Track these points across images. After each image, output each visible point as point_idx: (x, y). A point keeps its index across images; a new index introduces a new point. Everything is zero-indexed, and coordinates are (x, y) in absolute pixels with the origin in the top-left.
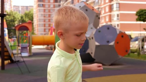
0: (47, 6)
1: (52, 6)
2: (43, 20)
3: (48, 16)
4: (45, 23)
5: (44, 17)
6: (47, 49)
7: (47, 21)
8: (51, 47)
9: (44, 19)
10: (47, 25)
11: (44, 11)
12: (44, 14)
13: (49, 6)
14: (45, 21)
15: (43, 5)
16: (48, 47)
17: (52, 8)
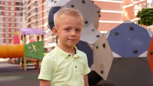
0: (7, 14)
1: (13, 14)
2: (3, 30)
3: (8, 25)
4: (5, 33)
5: (4, 26)
6: (10, 62)
7: (7, 30)
8: (15, 61)
9: (4, 28)
10: (7, 36)
11: (4, 19)
12: (4, 23)
13: (10, 14)
14: (4, 31)
15: (2, 12)
16: (11, 61)
17: (13, 16)
